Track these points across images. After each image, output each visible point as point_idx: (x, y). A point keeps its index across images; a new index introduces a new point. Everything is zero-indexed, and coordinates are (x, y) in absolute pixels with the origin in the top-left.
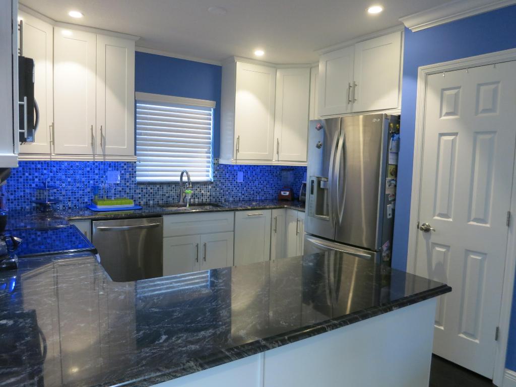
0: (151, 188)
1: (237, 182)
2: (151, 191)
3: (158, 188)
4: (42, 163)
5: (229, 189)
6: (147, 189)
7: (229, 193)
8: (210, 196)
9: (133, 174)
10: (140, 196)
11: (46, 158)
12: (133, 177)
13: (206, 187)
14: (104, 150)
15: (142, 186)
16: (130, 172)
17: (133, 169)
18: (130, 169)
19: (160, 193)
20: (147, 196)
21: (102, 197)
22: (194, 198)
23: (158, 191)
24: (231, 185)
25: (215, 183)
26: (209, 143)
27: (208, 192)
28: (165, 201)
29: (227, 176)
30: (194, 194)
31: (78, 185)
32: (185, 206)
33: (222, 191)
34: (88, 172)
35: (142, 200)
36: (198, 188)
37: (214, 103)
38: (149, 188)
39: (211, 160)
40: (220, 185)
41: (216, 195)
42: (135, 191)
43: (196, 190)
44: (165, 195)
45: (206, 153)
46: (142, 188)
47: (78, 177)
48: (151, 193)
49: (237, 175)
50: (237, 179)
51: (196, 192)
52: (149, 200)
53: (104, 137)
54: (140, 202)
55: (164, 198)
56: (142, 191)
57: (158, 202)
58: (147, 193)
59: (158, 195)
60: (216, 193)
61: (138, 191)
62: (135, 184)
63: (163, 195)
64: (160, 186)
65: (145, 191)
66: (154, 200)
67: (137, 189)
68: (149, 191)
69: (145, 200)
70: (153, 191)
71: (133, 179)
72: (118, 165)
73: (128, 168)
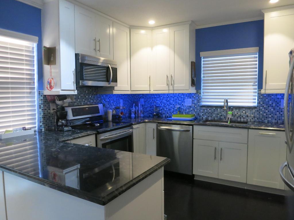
0: (210, 110)
1: (280, 108)
2: (210, 111)
3: (214, 110)
4: (157, 95)
5: (272, 113)
6: (207, 109)
7: (272, 116)
8: (254, 117)
9: (199, 101)
10: (203, 114)
11: (148, 92)
12: (199, 102)
13: (251, 111)
14: (173, 87)
15: (204, 108)
16: (197, 99)
17: (199, 98)
18: (197, 98)
19: (216, 112)
20: (207, 114)
21: (183, 113)
22: (241, 118)
23: (214, 111)
24: (274, 110)
25: (258, 108)
26: (256, 78)
27: (252, 114)
28: (218, 118)
29: (270, 103)
30: (241, 115)
31: (171, 106)
32: (227, 122)
33: (265, 114)
34: (176, 99)
35: (204, 116)
36: (244, 111)
37: (258, 48)
38: (208, 109)
39: (257, 90)
40: (263, 109)
41: (259, 117)
42: (200, 111)
43: (242, 112)
44: (219, 114)
45: (253, 86)
46: (204, 109)
47: (171, 102)
48: (210, 112)
49: (280, 102)
50: (280, 105)
51: (242, 114)
52: (208, 117)
53: (173, 80)
54: (203, 118)
55: (219, 116)
56: (204, 111)
57: (214, 118)
58: (207, 112)
59: (214, 114)
60: (259, 116)
61: (201, 111)
62: (200, 107)
63: (217, 114)
64: (216, 108)
65: (206, 111)
66: (211, 117)
67: (201, 110)
68: (208, 111)
69: (206, 116)
70: (211, 111)
71: (199, 104)
72: (190, 95)
73: (196, 97)
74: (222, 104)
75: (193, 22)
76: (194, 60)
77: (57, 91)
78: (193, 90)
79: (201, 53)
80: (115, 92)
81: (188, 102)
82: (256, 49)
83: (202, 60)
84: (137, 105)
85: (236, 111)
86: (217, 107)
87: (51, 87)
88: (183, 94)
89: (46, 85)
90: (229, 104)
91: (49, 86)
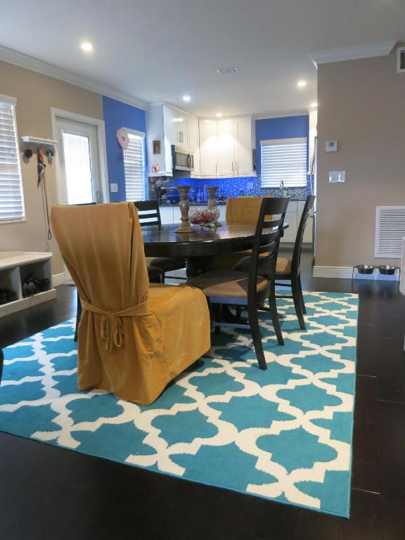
8: (304, 195)
9: (259, 183)
11: (214, 177)
13: (302, 190)
14: (238, 172)
15: (264, 190)
17: (259, 181)
23: (273, 192)
25: (307, 188)
26: (305, 163)
27: (303, 192)
30: (294, 194)
34: (239, 183)
38: (267, 191)
42: (260, 193)
43: (295, 191)
44: (276, 195)
47: (234, 186)
53: (237, 165)
56: (264, 192)
58: (266, 193)
60: (308, 194)
62: (260, 189)
67: (262, 192)
70: (270, 192)
71: (259, 186)
72: (251, 179)
73: (256, 180)
74: (278, 186)
75: (254, 115)
76: (255, 148)
77: (160, 174)
78: (253, 174)
79: (261, 142)
80: (192, 177)
81: (250, 186)
82: (306, 138)
83: (262, 147)
84: (202, 190)
85: (290, 192)
86: (274, 189)
87: (156, 170)
88: (245, 178)
89: (151, 169)
90: (285, 186)
91: (154, 170)
